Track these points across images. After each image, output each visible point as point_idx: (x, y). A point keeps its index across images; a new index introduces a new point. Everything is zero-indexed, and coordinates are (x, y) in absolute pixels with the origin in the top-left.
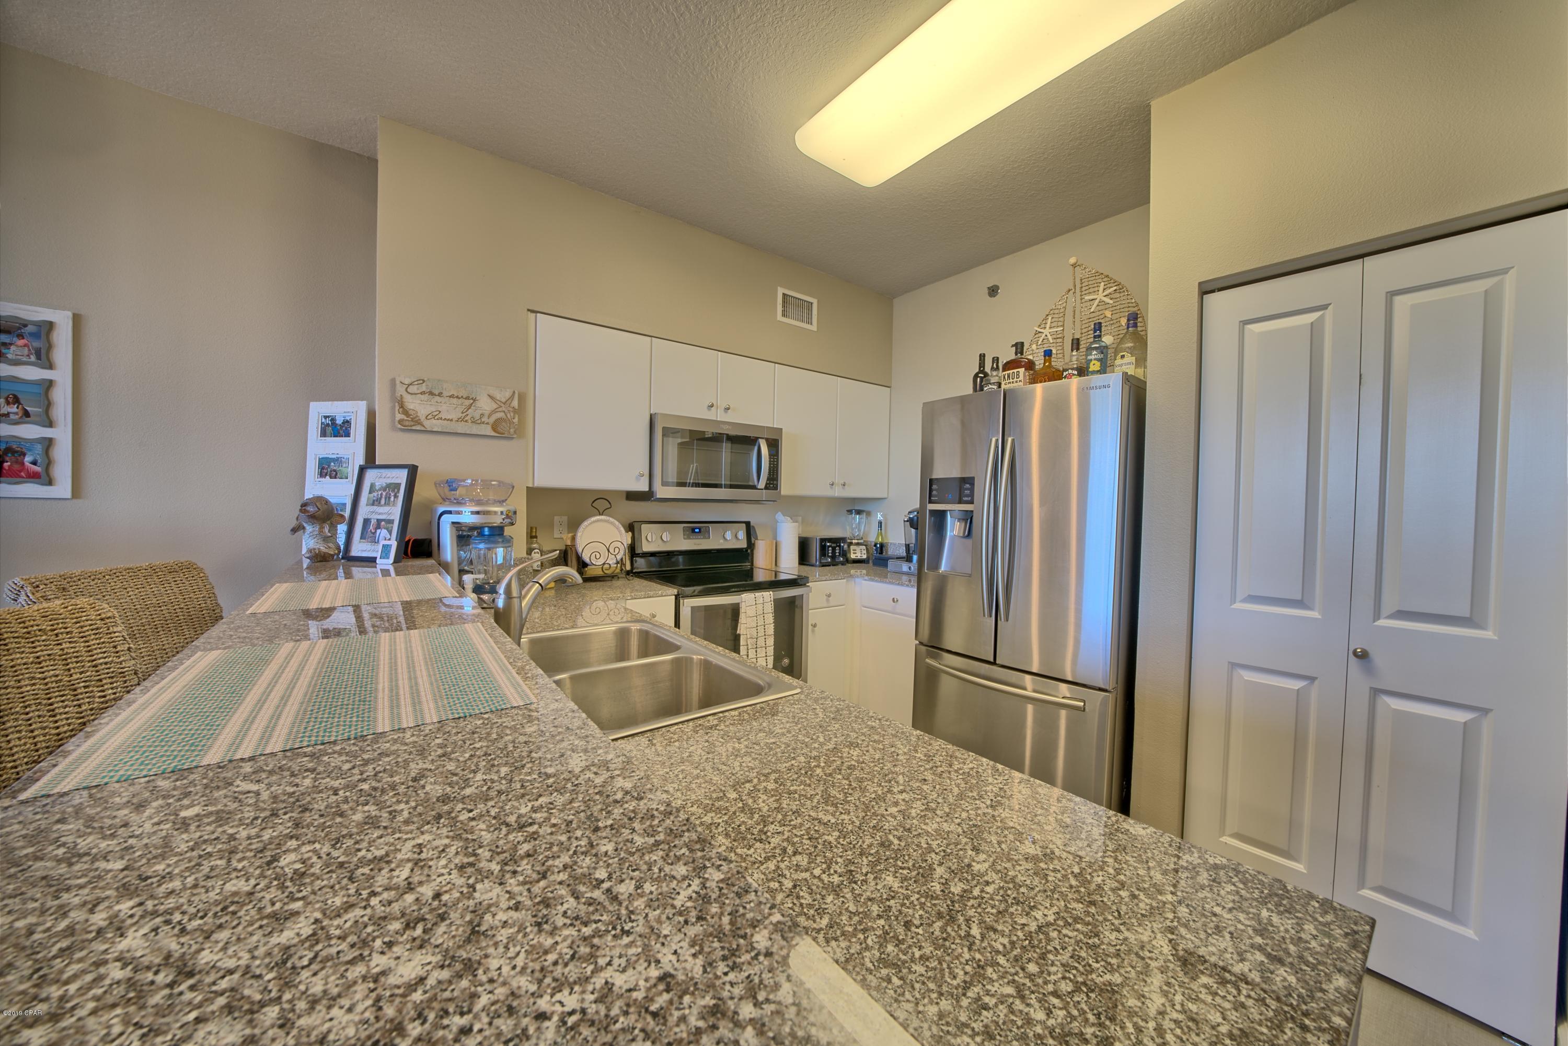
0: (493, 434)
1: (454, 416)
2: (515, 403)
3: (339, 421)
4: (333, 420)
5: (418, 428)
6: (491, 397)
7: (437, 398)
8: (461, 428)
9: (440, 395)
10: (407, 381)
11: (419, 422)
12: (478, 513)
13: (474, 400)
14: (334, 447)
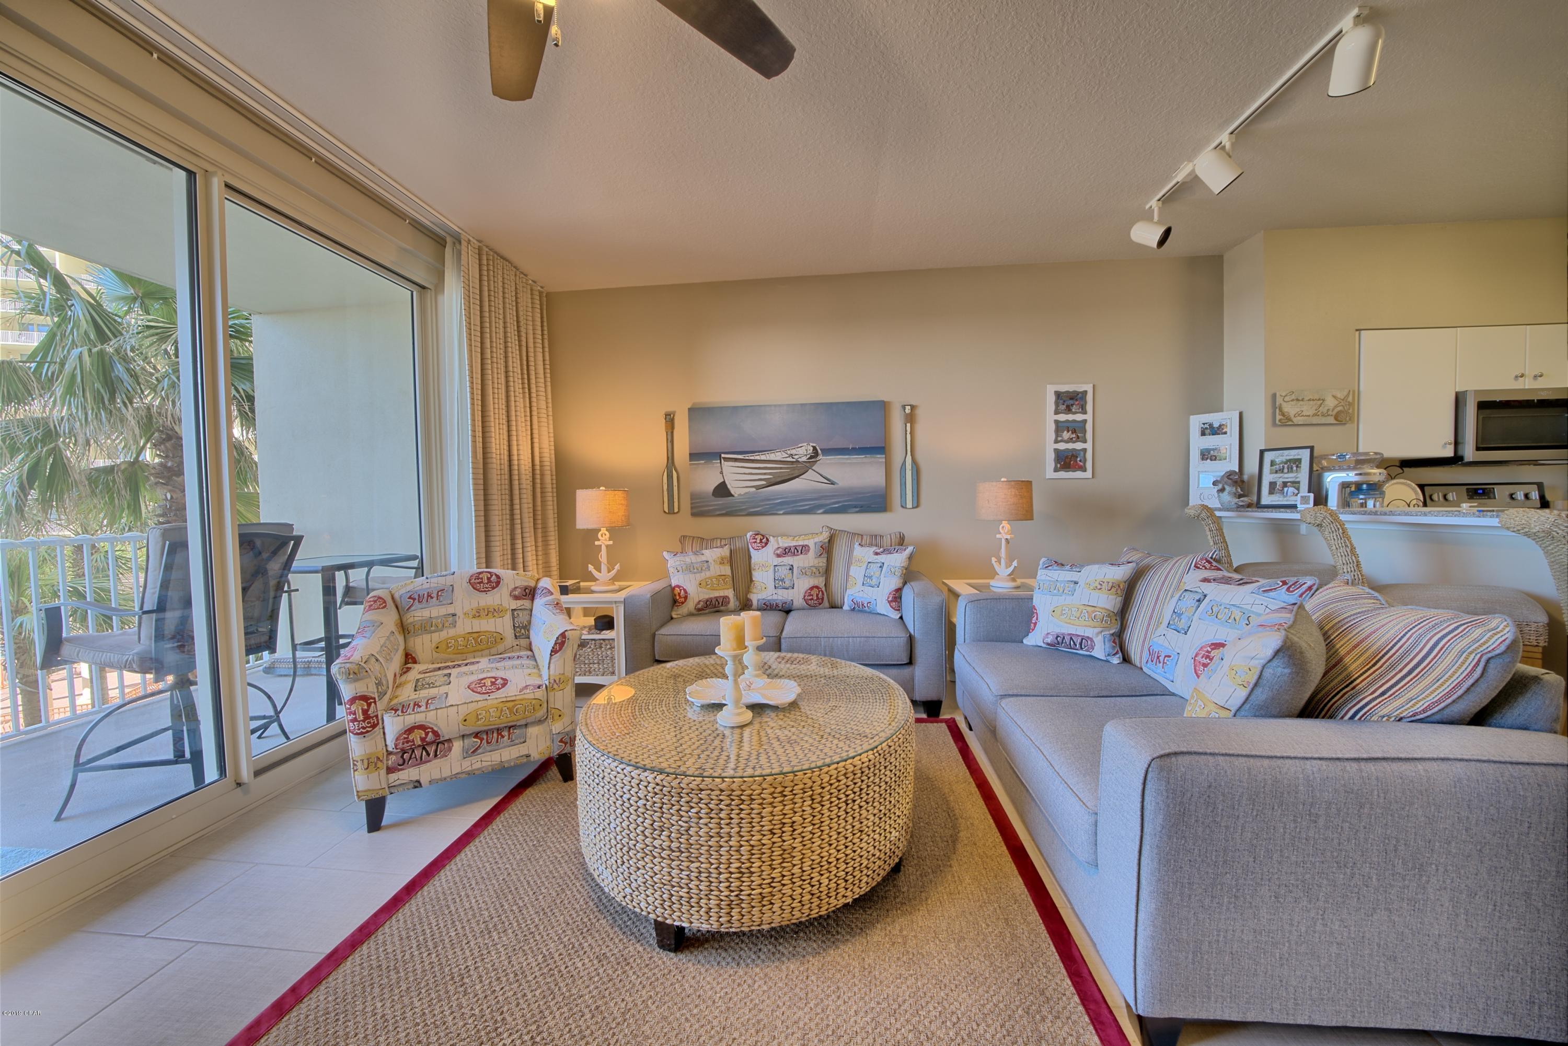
0: (1335, 422)
1: (1310, 413)
2: (1350, 399)
3: (1216, 425)
4: (1211, 425)
5: (1290, 423)
6: (1334, 397)
7: (1301, 403)
8: (1315, 420)
9: (1303, 400)
10: (1284, 394)
11: (1290, 420)
12: (1361, 474)
13: (1323, 400)
14: (1211, 441)
